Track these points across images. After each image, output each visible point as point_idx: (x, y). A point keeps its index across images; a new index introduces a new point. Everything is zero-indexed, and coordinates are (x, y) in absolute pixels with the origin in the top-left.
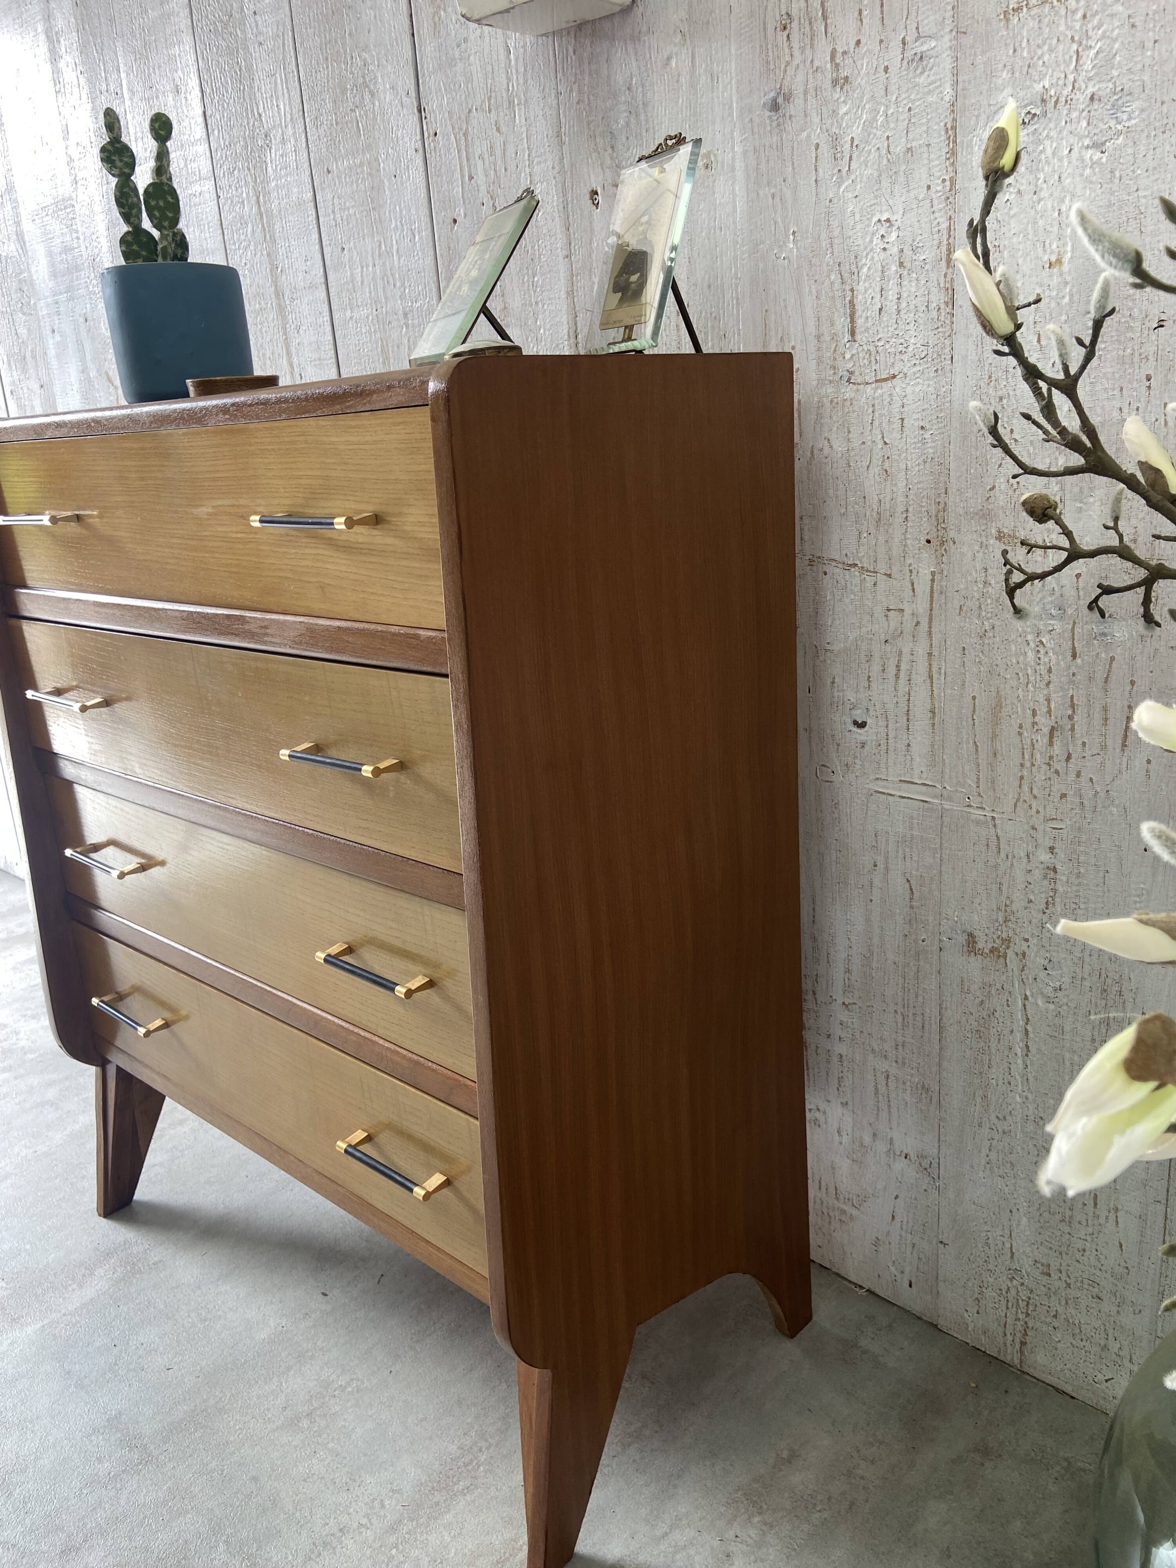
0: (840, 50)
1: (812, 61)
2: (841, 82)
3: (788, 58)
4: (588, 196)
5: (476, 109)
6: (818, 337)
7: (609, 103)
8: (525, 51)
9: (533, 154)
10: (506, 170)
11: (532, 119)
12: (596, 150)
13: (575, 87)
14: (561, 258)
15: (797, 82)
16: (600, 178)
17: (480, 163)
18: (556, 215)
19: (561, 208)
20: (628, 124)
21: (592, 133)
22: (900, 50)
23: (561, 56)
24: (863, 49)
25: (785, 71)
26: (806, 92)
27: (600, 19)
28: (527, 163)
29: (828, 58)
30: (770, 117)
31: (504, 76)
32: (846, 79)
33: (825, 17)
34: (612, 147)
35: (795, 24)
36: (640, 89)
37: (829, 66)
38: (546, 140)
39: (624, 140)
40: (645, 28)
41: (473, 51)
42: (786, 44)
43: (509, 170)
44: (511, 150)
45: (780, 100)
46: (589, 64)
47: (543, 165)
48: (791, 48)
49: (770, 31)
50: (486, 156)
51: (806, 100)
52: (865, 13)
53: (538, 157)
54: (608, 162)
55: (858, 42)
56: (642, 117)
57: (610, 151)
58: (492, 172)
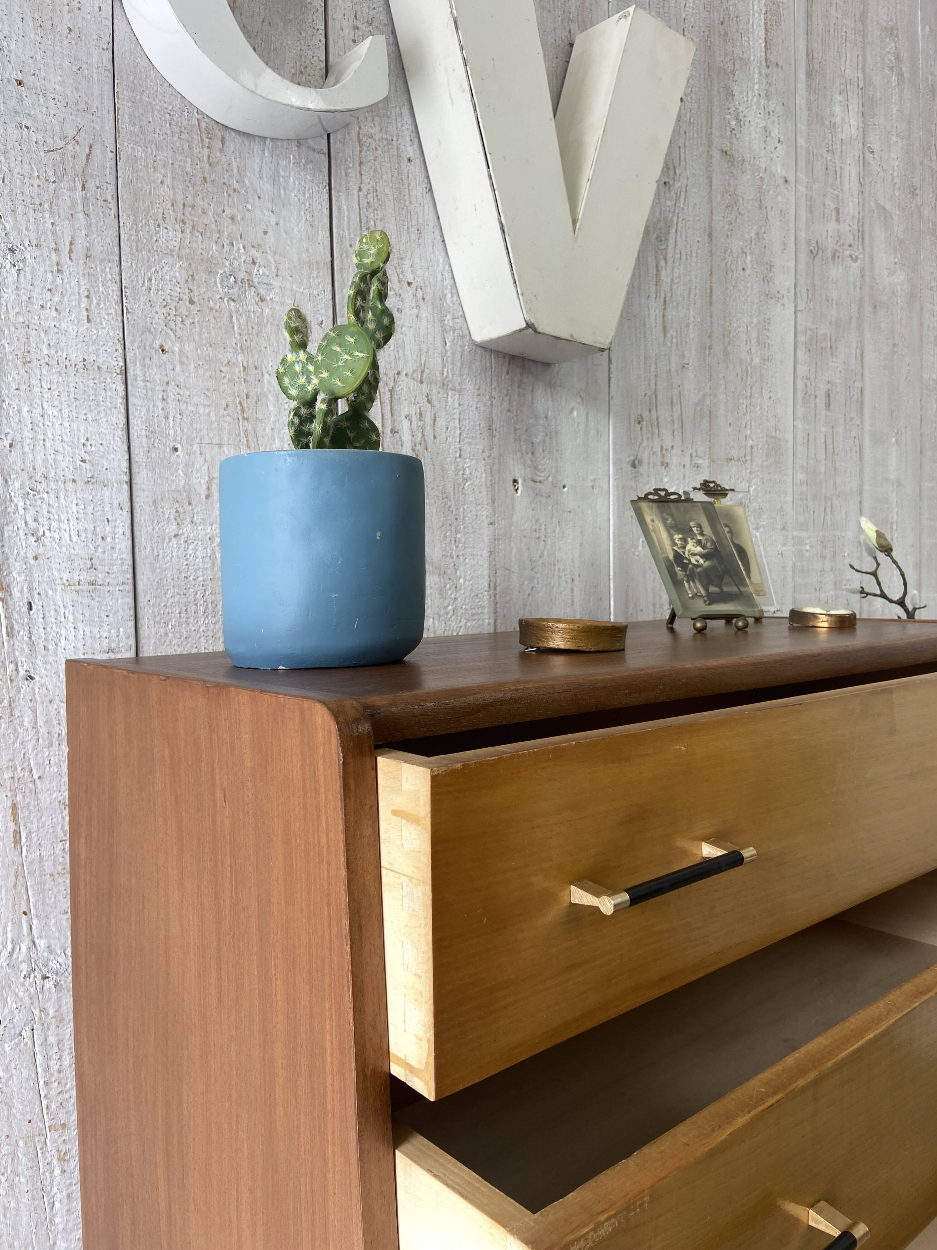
0: (665, 447)
1: (652, 448)
2: (665, 465)
3: (640, 441)
4: (512, 482)
5: (406, 375)
6: (654, 605)
7: (532, 421)
8: (463, 351)
9: (464, 435)
10: (435, 437)
11: (466, 406)
12: (520, 451)
13: (507, 398)
14: (485, 524)
15: (645, 456)
16: (523, 471)
17: (406, 424)
18: (483, 488)
19: (489, 485)
20: (544, 441)
21: (517, 437)
22: (689, 459)
23: (497, 370)
24: (674, 452)
25: (639, 447)
26: (649, 463)
27: (529, 359)
28: (458, 440)
29: (659, 449)
30: (631, 470)
31: (440, 360)
32: (667, 464)
33: (658, 427)
34: (533, 453)
35: (644, 423)
36: (554, 421)
37: (659, 453)
38: (478, 428)
39: (541, 451)
40: (558, 382)
41: (407, 324)
42: (640, 432)
43: (437, 440)
44: (441, 423)
45: (636, 462)
46: (519, 387)
47: (473, 446)
48: (642, 436)
49: (632, 421)
50: (414, 419)
51: (649, 468)
52: (675, 433)
53: (469, 438)
54: (529, 462)
55: (672, 447)
56: (554, 440)
57: (530, 455)
58: (420, 435)
